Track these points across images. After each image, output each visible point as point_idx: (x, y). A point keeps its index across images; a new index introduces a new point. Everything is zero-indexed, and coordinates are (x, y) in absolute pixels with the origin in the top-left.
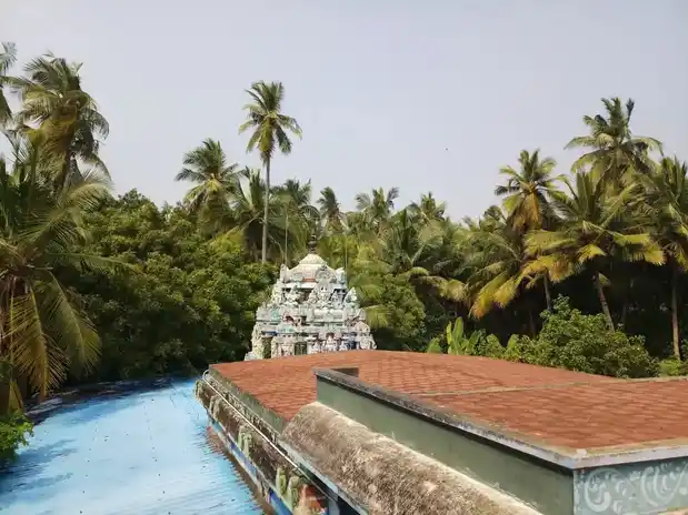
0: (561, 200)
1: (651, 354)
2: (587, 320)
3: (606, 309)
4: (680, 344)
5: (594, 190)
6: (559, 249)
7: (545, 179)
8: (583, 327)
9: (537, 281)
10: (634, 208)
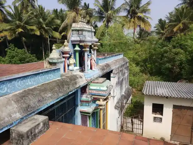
0: (9, 14)
1: (37, 59)
2: (19, 51)
3: (25, 47)
4: (45, 56)
5: (20, 11)
6: (10, 29)
7: (4, 6)
8: (18, 53)
9: (4, 39)
10: (32, 19)
